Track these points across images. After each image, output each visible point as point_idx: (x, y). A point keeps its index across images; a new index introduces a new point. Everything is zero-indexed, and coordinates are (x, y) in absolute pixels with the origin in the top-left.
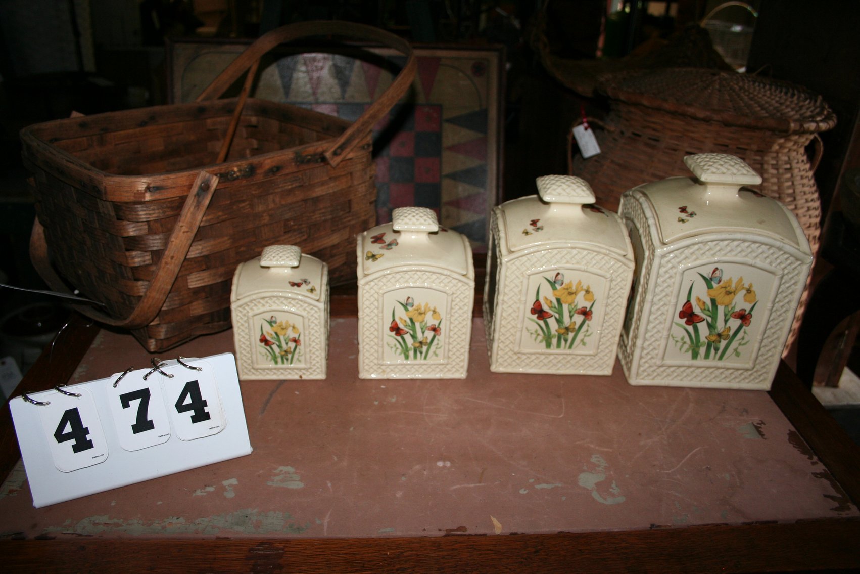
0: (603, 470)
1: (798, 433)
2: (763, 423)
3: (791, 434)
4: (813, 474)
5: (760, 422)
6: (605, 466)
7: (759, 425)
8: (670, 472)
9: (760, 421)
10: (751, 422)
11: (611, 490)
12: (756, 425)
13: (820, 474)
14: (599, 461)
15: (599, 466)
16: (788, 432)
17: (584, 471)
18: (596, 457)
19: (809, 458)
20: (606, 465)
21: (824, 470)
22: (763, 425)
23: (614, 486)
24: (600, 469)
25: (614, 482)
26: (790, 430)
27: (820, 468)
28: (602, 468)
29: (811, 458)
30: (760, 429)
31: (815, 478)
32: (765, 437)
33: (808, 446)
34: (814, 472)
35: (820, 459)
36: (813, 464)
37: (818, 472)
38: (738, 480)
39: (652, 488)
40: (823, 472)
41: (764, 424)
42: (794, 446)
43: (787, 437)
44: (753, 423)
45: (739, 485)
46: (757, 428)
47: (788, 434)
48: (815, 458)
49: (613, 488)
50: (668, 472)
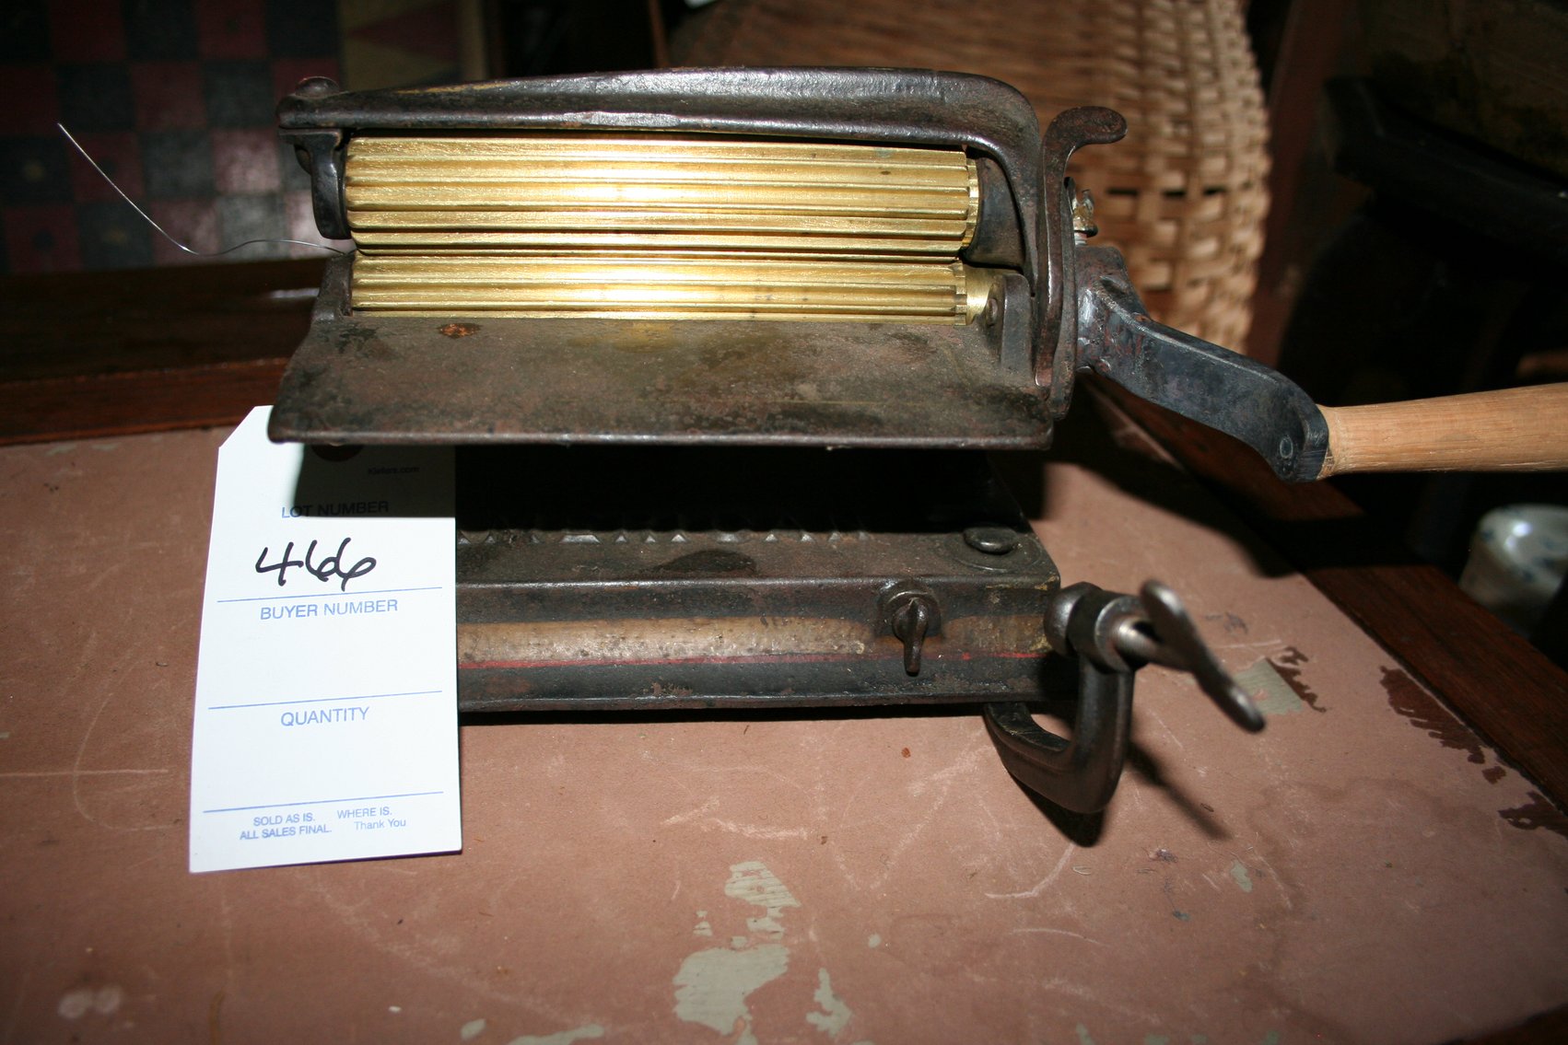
0: (778, 927)
1: (1410, 676)
2: (1297, 656)
3: (1392, 682)
4: (1505, 814)
5: (1290, 654)
6: (785, 910)
7: (1289, 666)
8: (1034, 893)
9: (1289, 649)
10: (1262, 657)
11: (813, 1018)
12: (1280, 664)
13: (1525, 811)
14: (760, 889)
15: (761, 912)
16: (1382, 676)
17: (699, 945)
18: (746, 874)
19: (1472, 759)
20: (791, 901)
21: (1532, 795)
22: (1299, 661)
23: (824, 995)
24: (766, 923)
25: (824, 976)
26: (1384, 669)
27: (1517, 789)
28: (776, 919)
29: (1477, 758)
30: (1297, 679)
31: (1520, 830)
32: (1317, 704)
33: (1453, 715)
34: (1506, 808)
35: (1506, 756)
36: (1493, 776)
37: (1518, 805)
38: (1280, 886)
39: (977, 979)
40: (1531, 802)
41: (1305, 659)
42: (1415, 724)
43: (1384, 694)
44: (1269, 661)
45: (1289, 904)
46: (1287, 675)
47: (1385, 683)
48: (1490, 754)
49: (818, 1008)
50: (1027, 894)
